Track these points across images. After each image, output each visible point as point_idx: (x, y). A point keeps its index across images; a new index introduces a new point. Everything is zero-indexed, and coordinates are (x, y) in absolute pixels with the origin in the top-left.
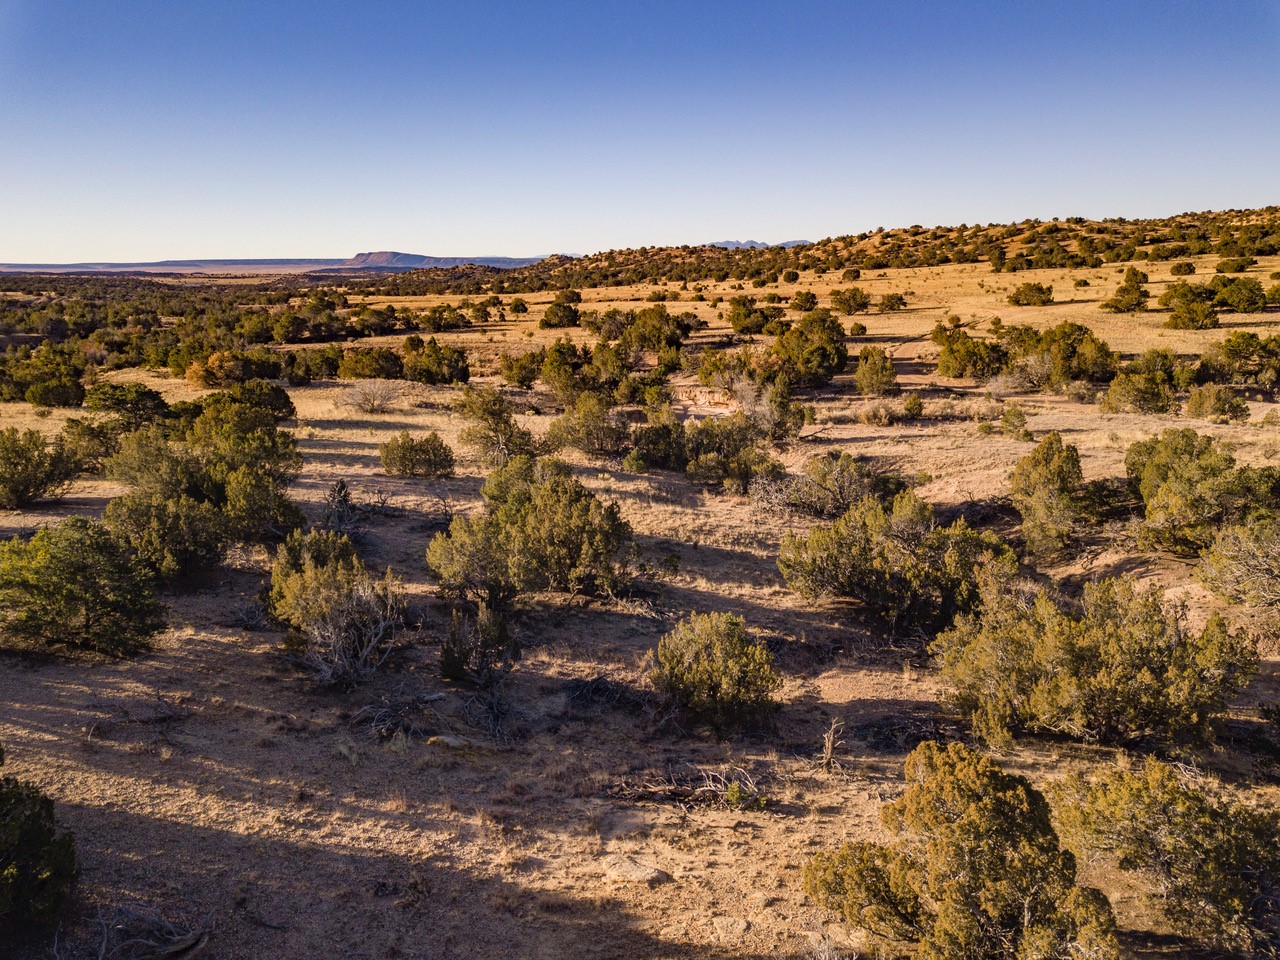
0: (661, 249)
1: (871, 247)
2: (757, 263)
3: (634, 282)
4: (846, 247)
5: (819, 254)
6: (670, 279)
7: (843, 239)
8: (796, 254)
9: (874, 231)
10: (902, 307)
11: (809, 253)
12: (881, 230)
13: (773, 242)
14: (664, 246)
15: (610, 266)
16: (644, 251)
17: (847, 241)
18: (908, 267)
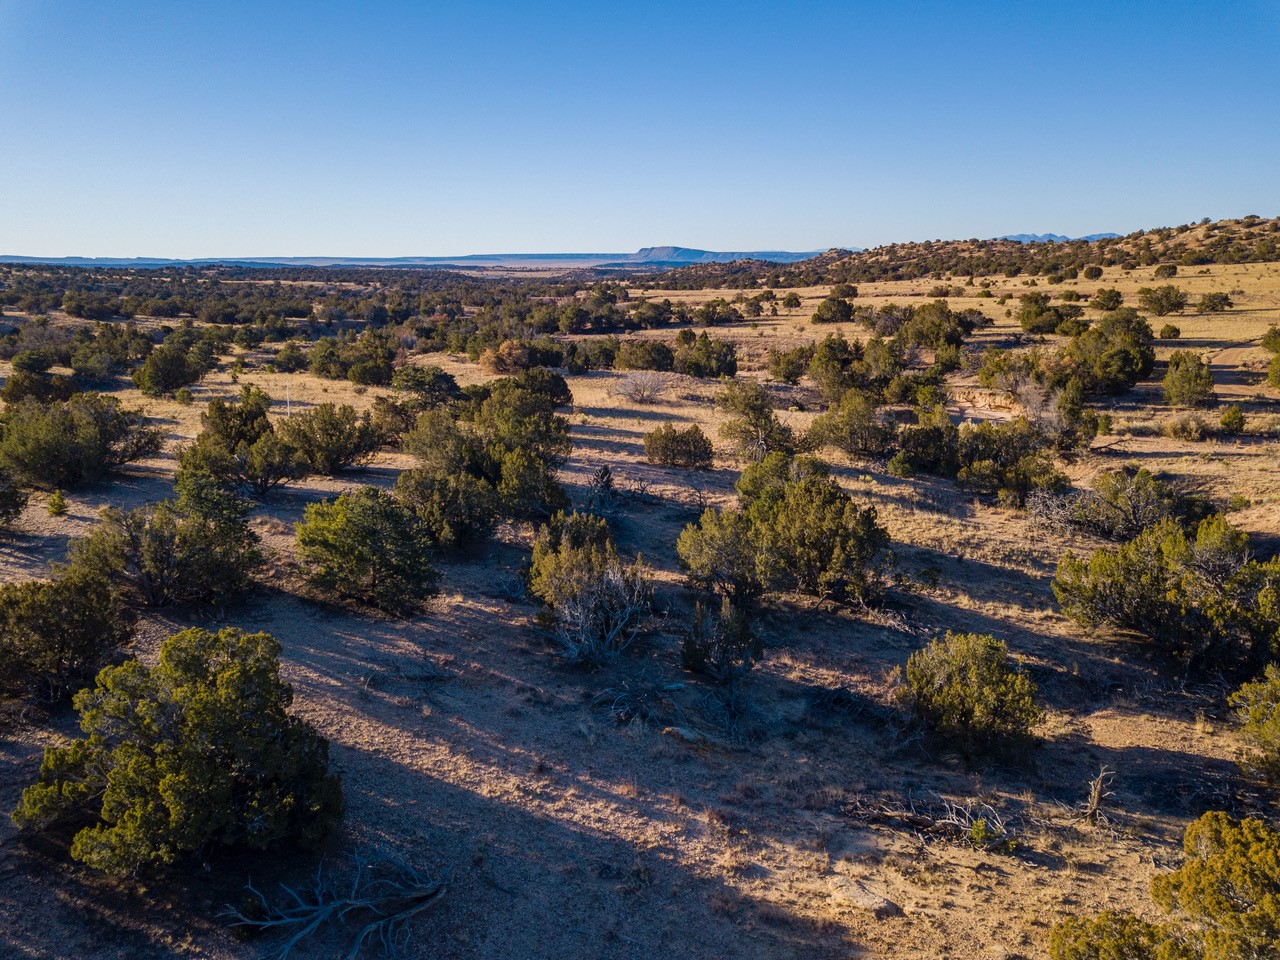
0: (947, 243)
1: (1193, 241)
2: (1054, 257)
3: (915, 276)
4: (1161, 241)
5: (1128, 248)
6: (955, 274)
7: (1159, 232)
8: (1101, 248)
9: (1198, 222)
10: (1227, 308)
11: (1117, 247)
12: (1206, 221)
13: (1074, 236)
14: (950, 240)
15: (891, 260)
16: (928, 245)
17: (1164, 234)
18: (1239, 263)
